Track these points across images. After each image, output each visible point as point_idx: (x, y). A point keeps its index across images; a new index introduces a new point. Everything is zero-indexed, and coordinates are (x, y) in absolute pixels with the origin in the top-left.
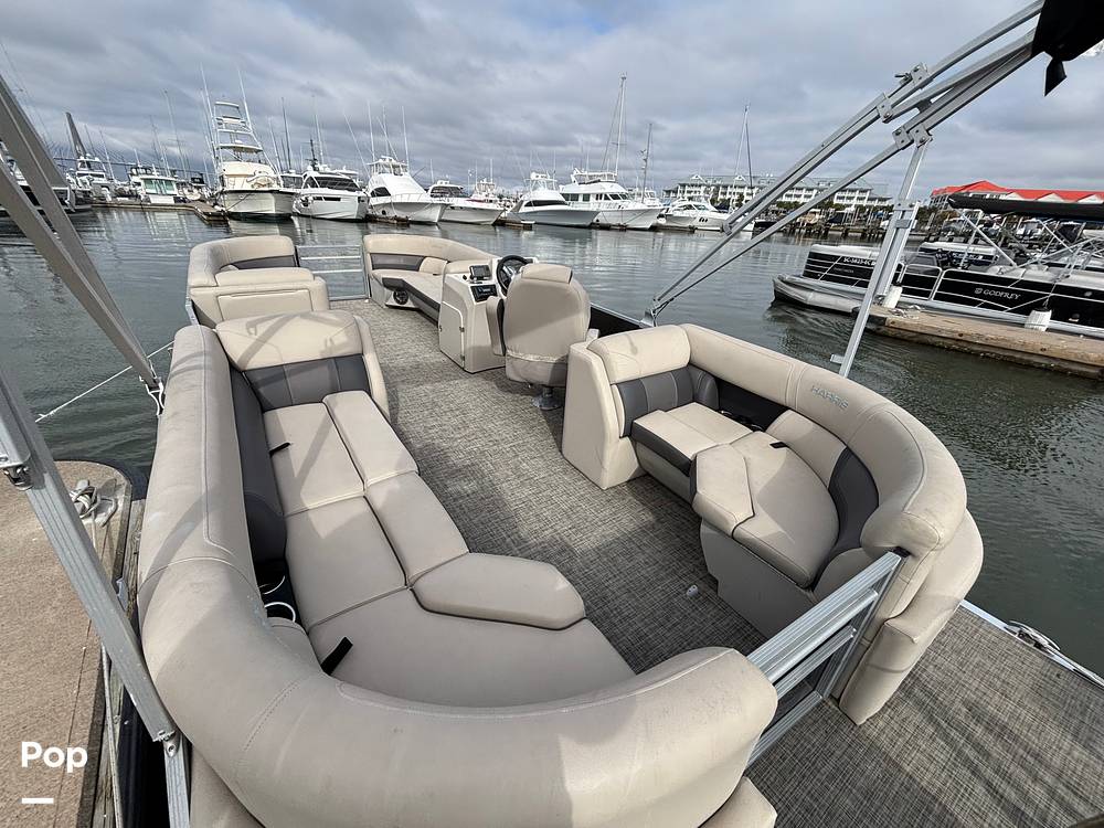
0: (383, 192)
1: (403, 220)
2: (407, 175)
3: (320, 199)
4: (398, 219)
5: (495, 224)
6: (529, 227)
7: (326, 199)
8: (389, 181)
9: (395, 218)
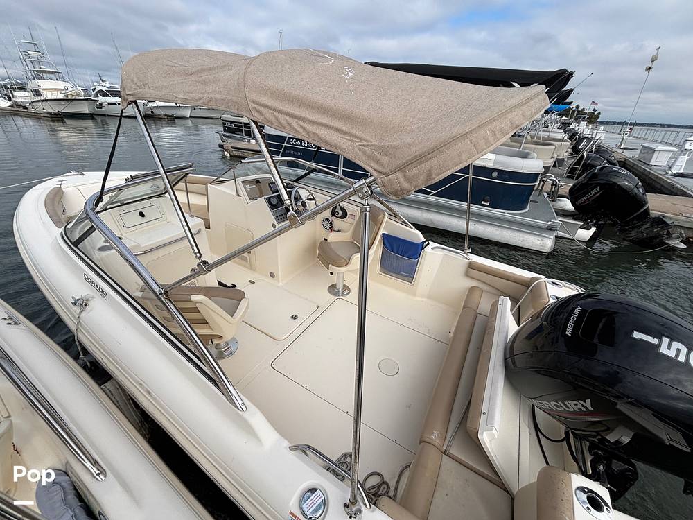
1: (170, 116)
4: (168, 116)
9: (166, 115)
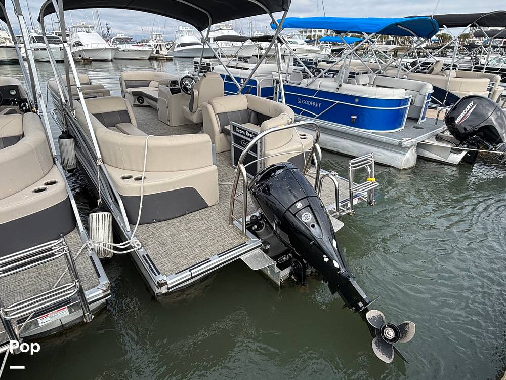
0: (79, 44)
2: (94, 33)
3: (38, 49)
5: (150, 59)
6: (170, 60)
7: (41, 49)
8: (83, 37)
